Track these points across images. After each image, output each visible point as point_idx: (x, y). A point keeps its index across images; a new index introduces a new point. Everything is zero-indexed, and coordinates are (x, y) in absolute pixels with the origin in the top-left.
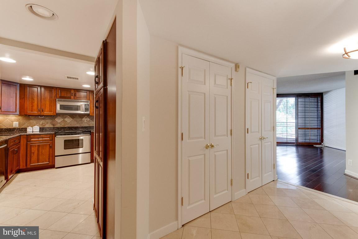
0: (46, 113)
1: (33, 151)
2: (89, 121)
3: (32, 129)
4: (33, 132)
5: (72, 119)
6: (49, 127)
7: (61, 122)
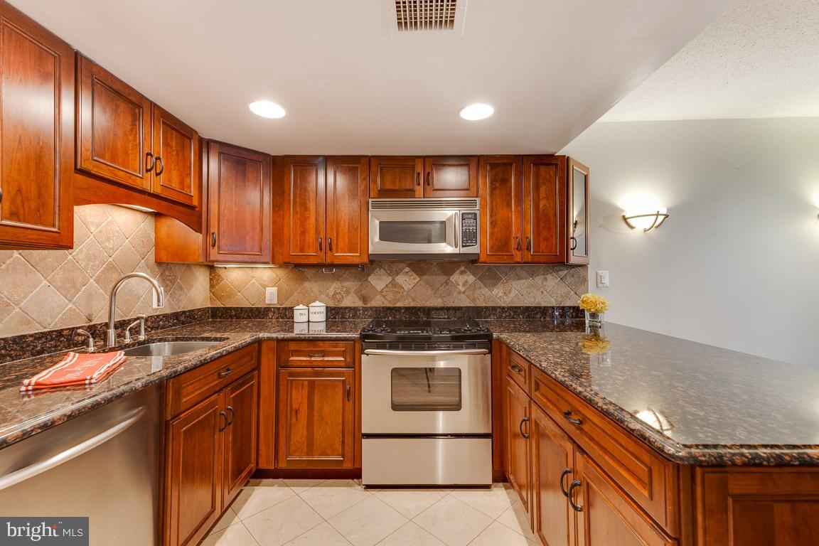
0: (342, 255)
1: (295, 406)
2: (473, 287)
3: (306, 312)
4: (309, 321)
5: (418, 279)
6: (353, 305)
7: (385, 290)
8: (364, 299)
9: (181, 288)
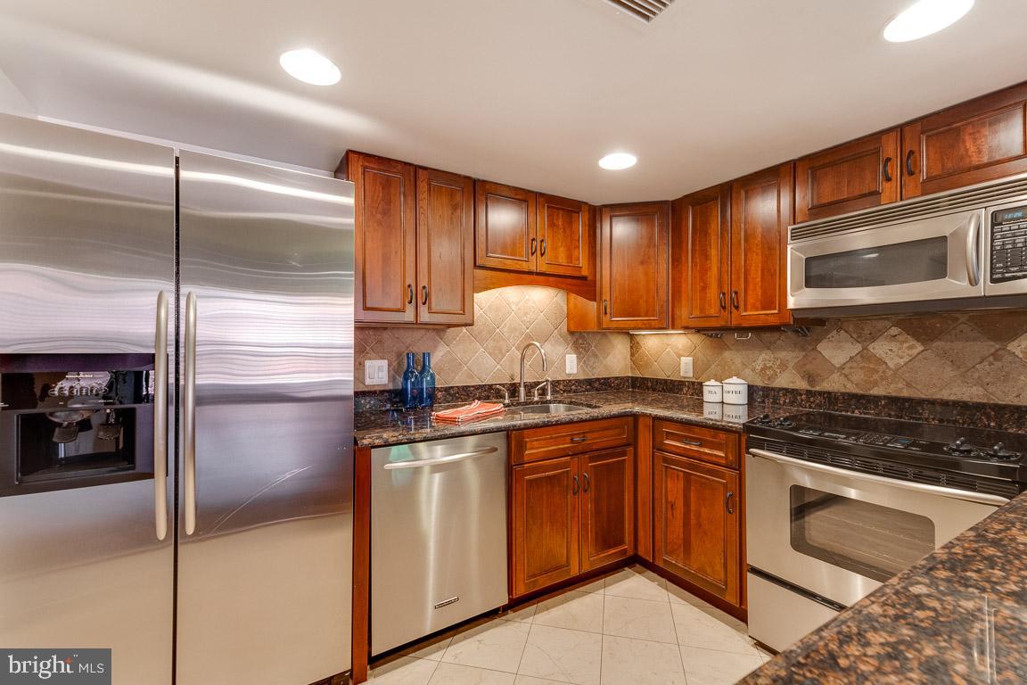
0: (752, 314)
1: (670, 498)
3: (720, 390)
4: (722, 402)
5: (921, 348)
6: (791, 386)
7: (848, 365)
8: (810, 378)
9: (595, 356)
